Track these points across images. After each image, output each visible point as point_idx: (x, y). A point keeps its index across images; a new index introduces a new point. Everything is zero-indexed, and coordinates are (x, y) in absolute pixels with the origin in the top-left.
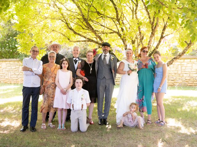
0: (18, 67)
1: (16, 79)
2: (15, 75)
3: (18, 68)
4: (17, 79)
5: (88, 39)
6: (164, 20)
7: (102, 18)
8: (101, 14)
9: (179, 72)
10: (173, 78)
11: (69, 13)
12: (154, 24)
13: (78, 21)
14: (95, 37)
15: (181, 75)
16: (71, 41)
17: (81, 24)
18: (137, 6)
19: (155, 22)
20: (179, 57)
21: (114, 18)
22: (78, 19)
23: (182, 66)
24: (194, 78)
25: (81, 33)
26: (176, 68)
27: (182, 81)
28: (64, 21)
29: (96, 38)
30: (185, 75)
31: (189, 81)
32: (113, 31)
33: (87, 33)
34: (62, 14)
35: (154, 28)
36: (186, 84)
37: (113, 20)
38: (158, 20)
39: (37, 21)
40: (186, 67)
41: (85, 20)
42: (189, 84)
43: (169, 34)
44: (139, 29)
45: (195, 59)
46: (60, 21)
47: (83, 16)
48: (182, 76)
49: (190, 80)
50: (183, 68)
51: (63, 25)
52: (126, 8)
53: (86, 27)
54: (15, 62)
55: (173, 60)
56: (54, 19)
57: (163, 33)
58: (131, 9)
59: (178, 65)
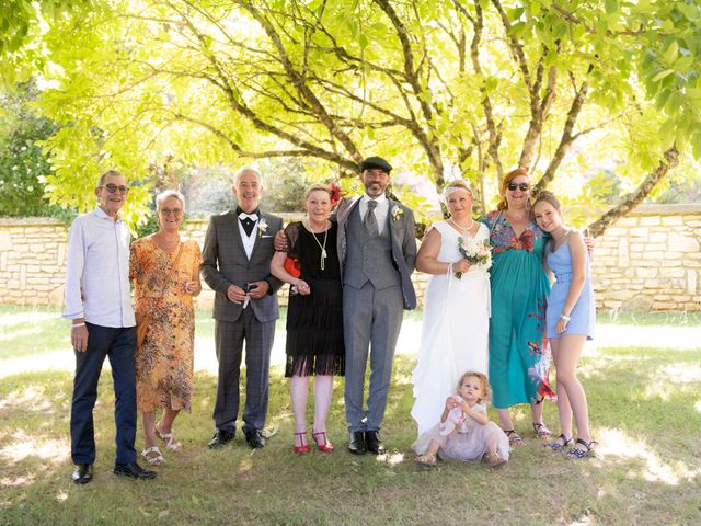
0: (55, 245)
1: (48, 288)
2: (41, 275)
3: (55, 251)
4: (49, 291)
5: (304, 145)
6: (573, 79)
7: (353, 71)
8: (350, 58)
9: (623, 263)
10: (601, 283)
11: (236, 52)
12: (540, 93)
13: (268, 83)
14: (327, 141)
15: (627, 271)
16: (243, 155)
17: (278, 92)
18: (478, 26)
19: (544, 85)
20: (627, 208)
21: (395, 72)
22: (270, 74)
23: (632, 240)
24: (675, 281)
25: (278, 125)
26: (612, 248)
27: (632, 294)
28: (221, 82)
29: (332, 142)
30: (642, 273)
31: (657, 294)
32: (391, 119)
33: (301, 125)
34: (213, 59)
35: (539, 107)
36: (646, 303)
37: (393, 78)
38: (554, 79)
39: (122, 81)
40: (645, 243)
41: (294, 77)
42: (656, 305)
43: (593, 129)
44: (488, 109)
45: (676, 214)
46: (205, 81)
47: (288, 64)
48: (632, 275)
49: (661, 291)
50: (633, 247)
51: (216, 96)
52: (437, 34)
53: (297, 103)
54: (44, 229)
55: (606, 220)
56: (183, 74)
57: (569, 124)
58: (455, 40)
59: (619, 236)
